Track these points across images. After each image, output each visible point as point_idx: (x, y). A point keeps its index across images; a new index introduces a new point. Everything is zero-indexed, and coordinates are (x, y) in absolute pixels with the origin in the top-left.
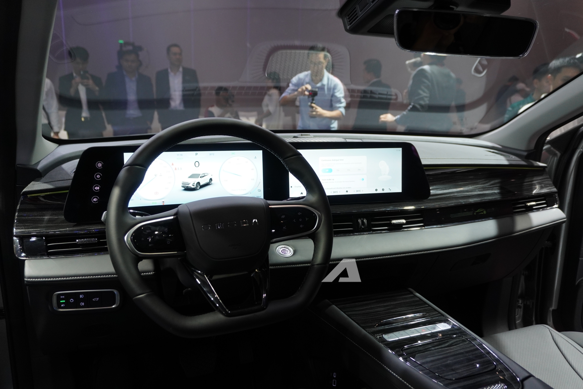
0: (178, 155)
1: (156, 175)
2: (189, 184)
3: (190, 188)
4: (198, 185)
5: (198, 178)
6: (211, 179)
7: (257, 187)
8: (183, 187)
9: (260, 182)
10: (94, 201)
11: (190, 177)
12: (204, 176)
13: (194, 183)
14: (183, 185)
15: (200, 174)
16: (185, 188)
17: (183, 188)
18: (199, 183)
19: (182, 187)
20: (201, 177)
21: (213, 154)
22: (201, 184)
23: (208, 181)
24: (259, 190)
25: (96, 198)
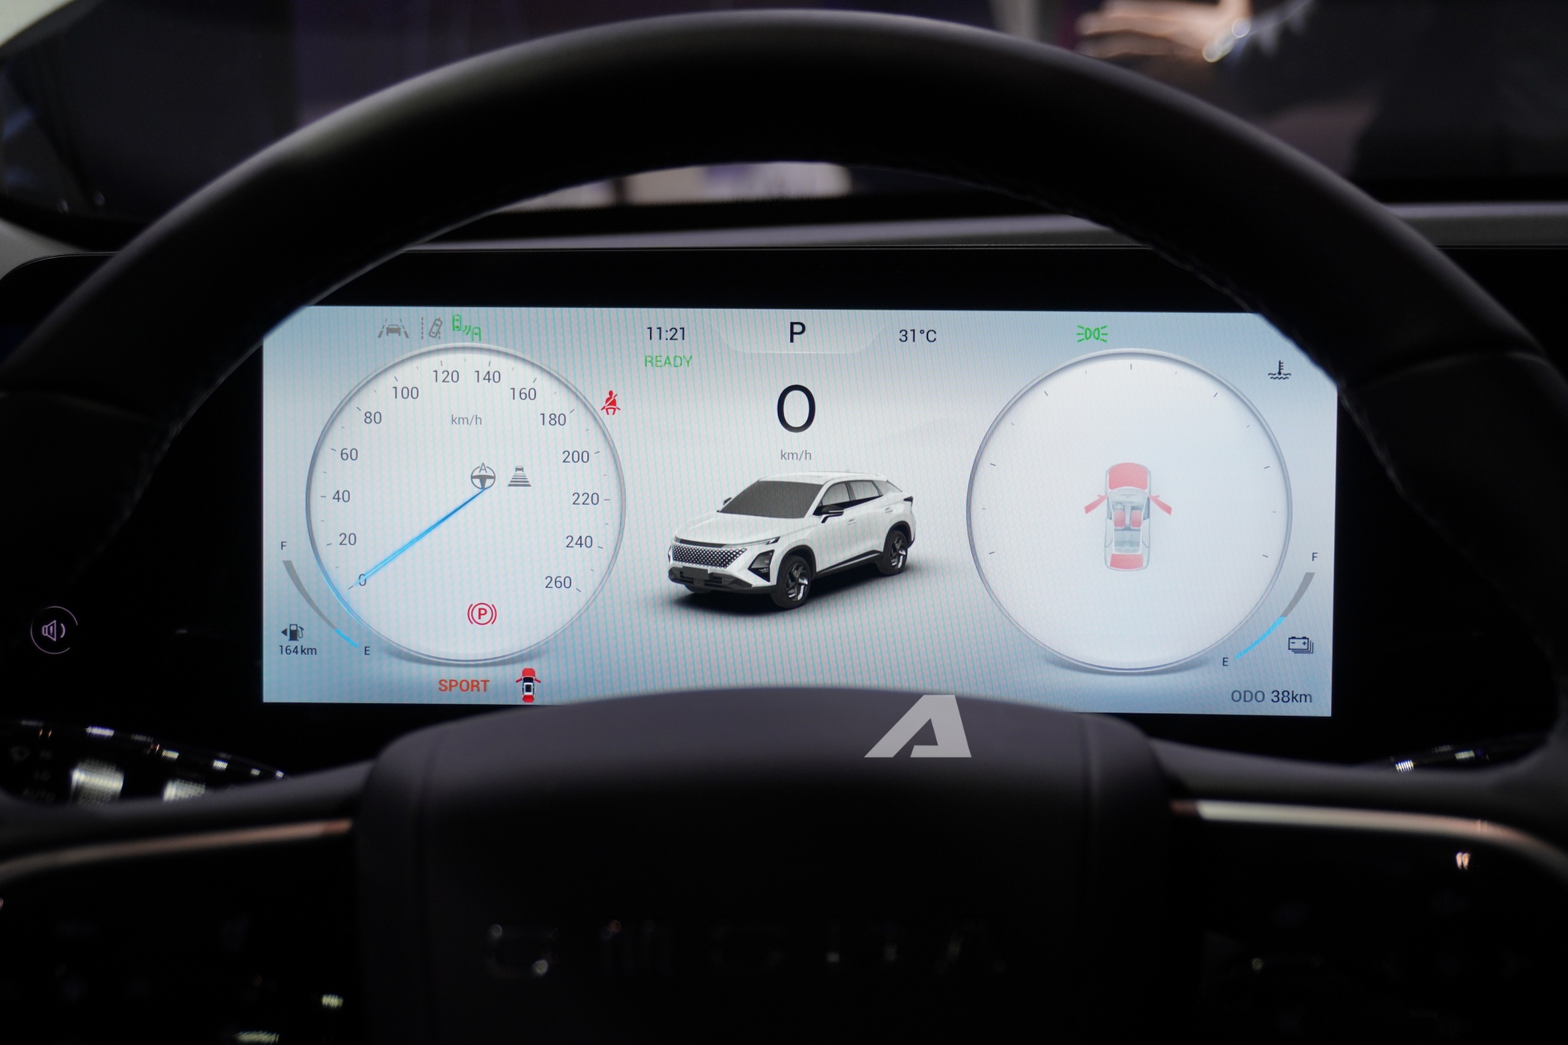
0: (655, 333)
1: (483, 479)
2: (727, 559)
3: (736, 587)
4: (796, 574)
5: (800, 513)
6: (901, 534)
7: (1285, 614)
8: (676, 575)
9: (1309, 577)
10: (44, 642)
11: (737, 506)
12: (846, 499)
13: (768, 555)
14: (680, 564)
15: (819, 487)
16: (699, 584)
17: (681, 589)
18: (801, 555)
19: (674, 580)
20: (818, 512)
21: (929, 335)
22: (823, 563)
23: (878, 544)
24: (1299, 644)
25: (62, 617)
